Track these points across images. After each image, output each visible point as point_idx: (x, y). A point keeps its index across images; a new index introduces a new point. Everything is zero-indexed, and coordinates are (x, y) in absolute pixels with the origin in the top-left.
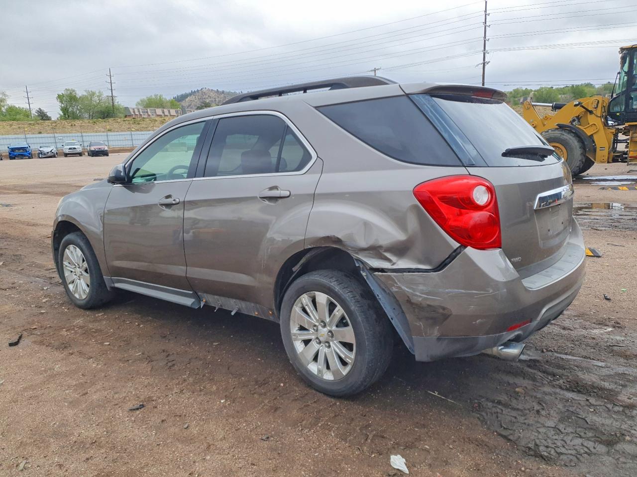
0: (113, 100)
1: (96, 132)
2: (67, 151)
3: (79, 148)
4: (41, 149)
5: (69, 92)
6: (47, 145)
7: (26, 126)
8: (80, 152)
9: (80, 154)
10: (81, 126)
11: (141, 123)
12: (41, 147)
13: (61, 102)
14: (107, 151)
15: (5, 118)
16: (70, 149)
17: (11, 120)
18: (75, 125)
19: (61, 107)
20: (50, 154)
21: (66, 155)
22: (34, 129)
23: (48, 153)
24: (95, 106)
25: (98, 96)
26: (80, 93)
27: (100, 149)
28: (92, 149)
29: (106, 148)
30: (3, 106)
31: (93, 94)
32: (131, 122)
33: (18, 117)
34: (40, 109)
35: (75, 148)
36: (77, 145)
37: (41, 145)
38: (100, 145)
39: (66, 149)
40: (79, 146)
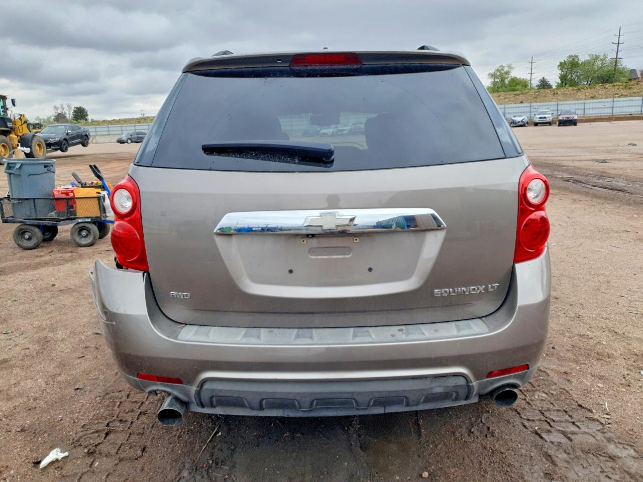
0: (616, 62)
1: (577, 99)
2: (537, 120)
3: (549, 117)
4: (514, 119)
5: (571, 59)
6: (520, 114)
7: (511, 96)
8: (550, 121)
9: (550, 124)
10: (563, 94)
11: (633, 87)
12: (514, 117)
13: (562, 70)
14: (576, 120)
15: (506, 90)
16: (541, 118)
17: (510, 91)
18: (557, 93)
19: (561, 74)
20: (521, 123)
21: (536, 124)
22: (517, 99)
23: (519, 122)
24: (596, 71)
25: (602, 60)
26: (582, 59)
27: (568, 118)
28: (561, 118)
29: (576, 117)
30: (507, 79)
31: (597, 58)
32: (621, 87)
33: (517, 87)
34: (543, 78)
35: (545, 118)
36: (548, 114)
37: (515, 115)
38: (570, 114)
39: (537, 118)
40: (550, 116)
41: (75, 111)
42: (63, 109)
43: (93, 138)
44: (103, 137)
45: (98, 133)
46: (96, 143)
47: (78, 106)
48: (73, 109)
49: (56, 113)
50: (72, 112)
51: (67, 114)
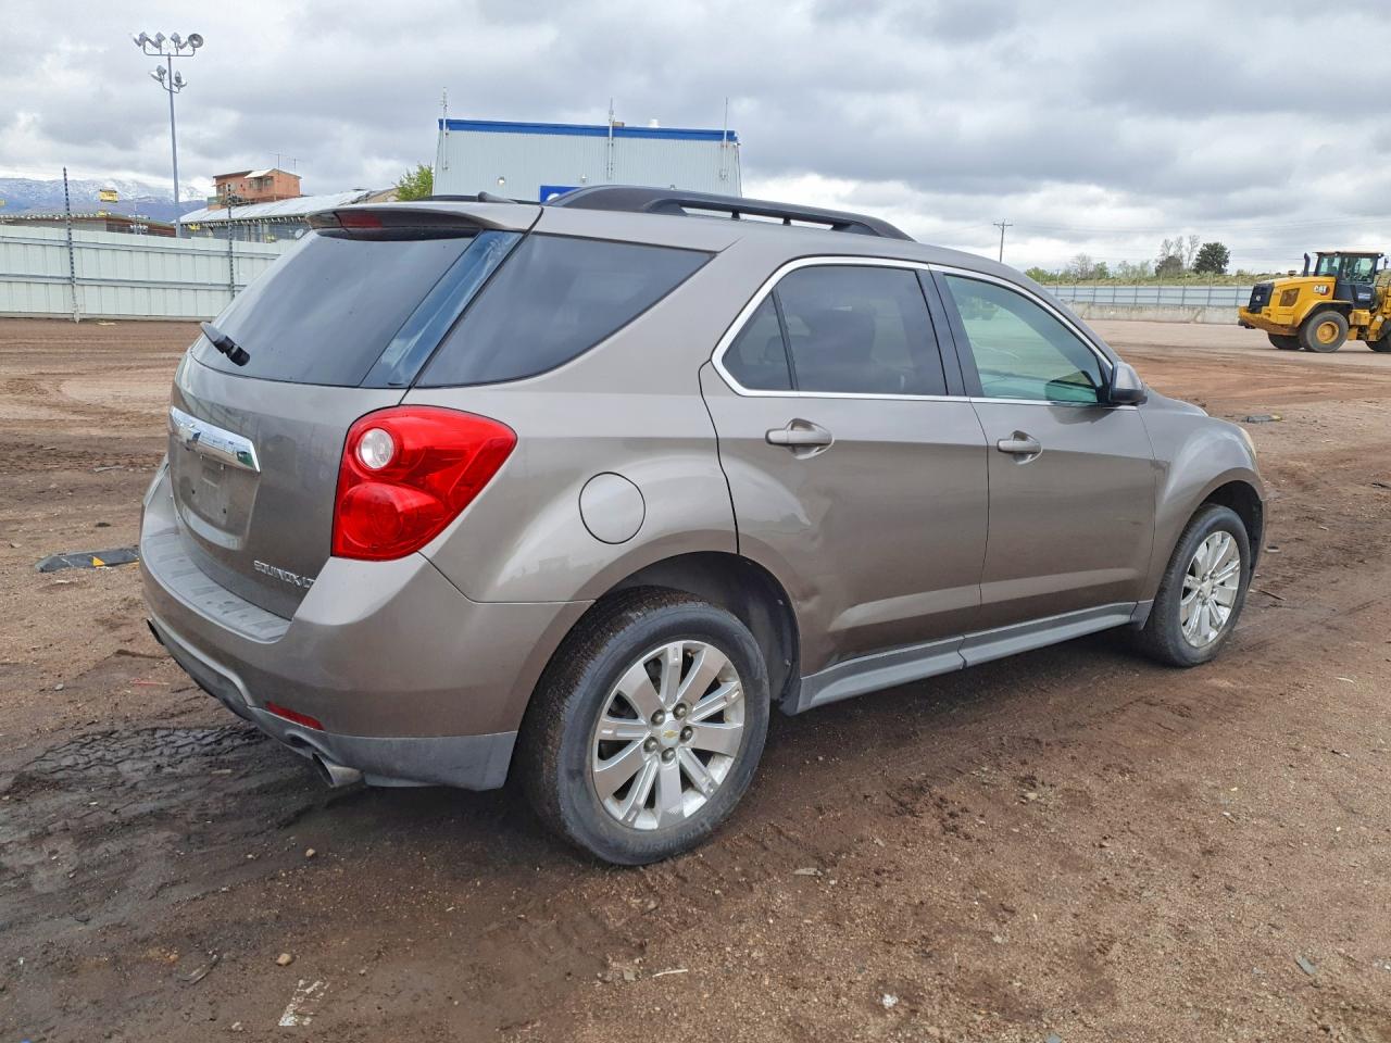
41: (1202, 253)
42: (1180, 247)
43: (1199, 312)
44: (1220, 312)
45: (1212, 302)
46: (1203, 323)
47: (1212, 242)
48: (1198, 249)
49: (1164, 254)
50: (1195, 255)
51: (1185, 259)
